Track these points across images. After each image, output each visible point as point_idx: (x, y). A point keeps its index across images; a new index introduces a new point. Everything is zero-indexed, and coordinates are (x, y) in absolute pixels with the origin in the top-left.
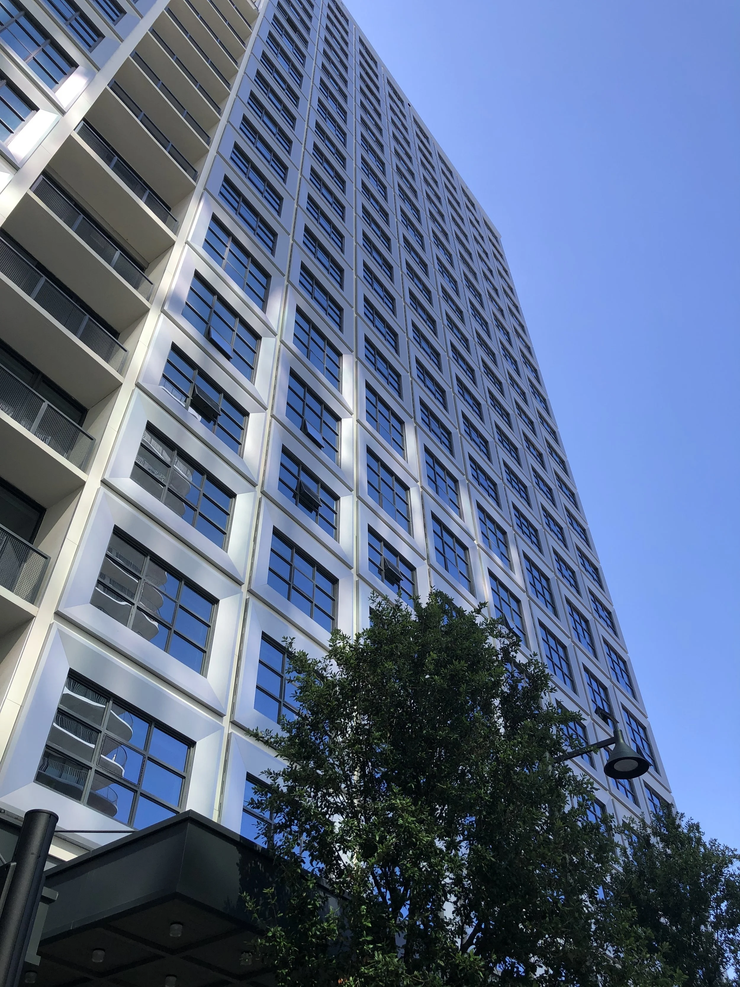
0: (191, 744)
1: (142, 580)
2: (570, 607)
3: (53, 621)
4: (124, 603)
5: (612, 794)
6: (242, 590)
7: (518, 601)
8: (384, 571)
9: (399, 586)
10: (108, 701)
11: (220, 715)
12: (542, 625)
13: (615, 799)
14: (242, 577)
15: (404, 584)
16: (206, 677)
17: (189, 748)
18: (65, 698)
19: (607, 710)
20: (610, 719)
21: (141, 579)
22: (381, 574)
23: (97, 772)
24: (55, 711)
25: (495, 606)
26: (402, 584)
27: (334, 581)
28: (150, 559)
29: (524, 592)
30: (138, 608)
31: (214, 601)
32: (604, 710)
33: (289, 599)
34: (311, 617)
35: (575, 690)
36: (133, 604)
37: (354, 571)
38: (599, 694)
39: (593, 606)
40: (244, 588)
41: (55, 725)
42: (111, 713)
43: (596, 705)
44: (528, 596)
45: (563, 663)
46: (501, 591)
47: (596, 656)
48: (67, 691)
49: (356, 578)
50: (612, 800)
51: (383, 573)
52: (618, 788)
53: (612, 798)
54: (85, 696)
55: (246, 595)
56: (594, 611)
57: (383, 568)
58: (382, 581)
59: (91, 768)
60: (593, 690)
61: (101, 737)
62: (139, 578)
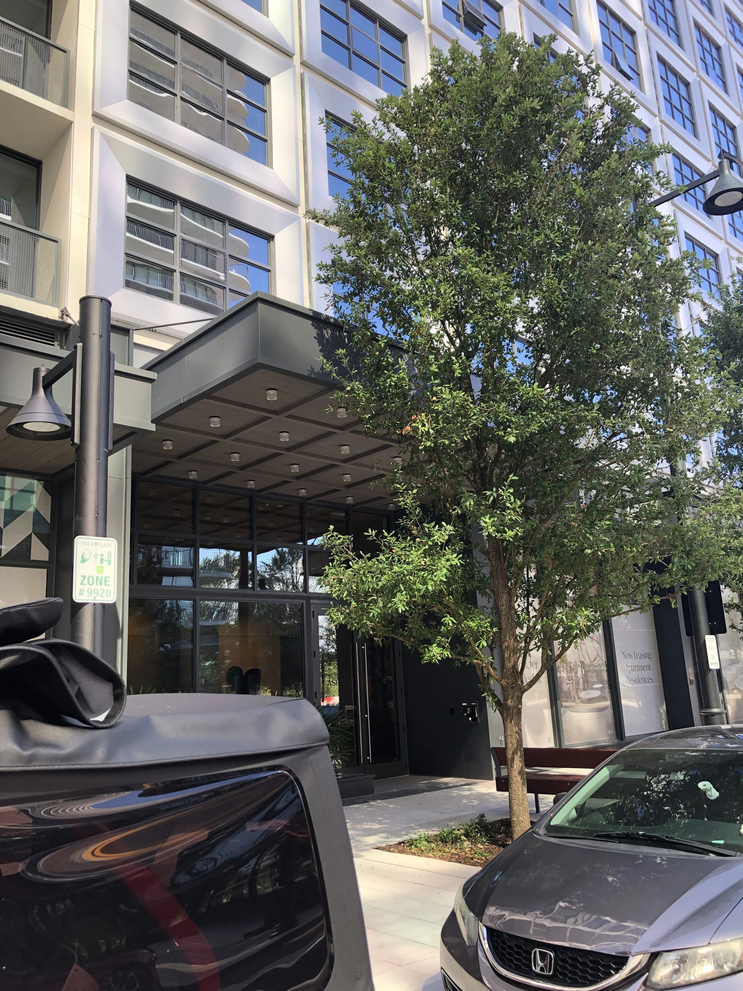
0: (269, 238)
1: (178, 63)
2: (699, 31)
3: (93, 124)
4: (165, 95)
5: (727, 243)
6: (295, 63)
7: (632, 33)
8: (463, 16)
9: (482, 34)
10: (175, 204)
11: (294, 206)
12: (661, 59)
13: (730, 248)
14: (291, 46)
15: (488, 30)
16: (272, 168)
17: (269, 242)
18: (130, 207)
19: (733, 153)
20: (736, 163)
21: (176, 63)
22: (459, 22)
23: (182, 274)
24: (123, 220)
25: (604, 43)
26: (486, 30)
27: (402, 38)
28: (182, 37)
29: (640, 19)
30: (182, 99)
31: (264, 81)
32: (729, 153)
33: (350, 68)
34: (379, 86)
35: (696, 135)
36: (175, 95)
37: (425, 21)
38: (725, 136)
39: (728, 26)
40: (297, 59)
41: (128, 234)
42: (181, 217)
43: (720, 148)
44: (646, 25)
45: (685, 104)
46: (612, 23)
47: (726, 91)
48: (130, 200)
49: (428, 30)
50: (728, 249)
51: (462, 19)
52: (736, 236)
53: (727, 246)
54: (151, 203)
55: (299, 69)
56: (729, 34)
57: (461, 12)
58: (461, 30)
59: (175, 271)
60: (719, 132)
61: (177, 241)
62: (174, 63)
